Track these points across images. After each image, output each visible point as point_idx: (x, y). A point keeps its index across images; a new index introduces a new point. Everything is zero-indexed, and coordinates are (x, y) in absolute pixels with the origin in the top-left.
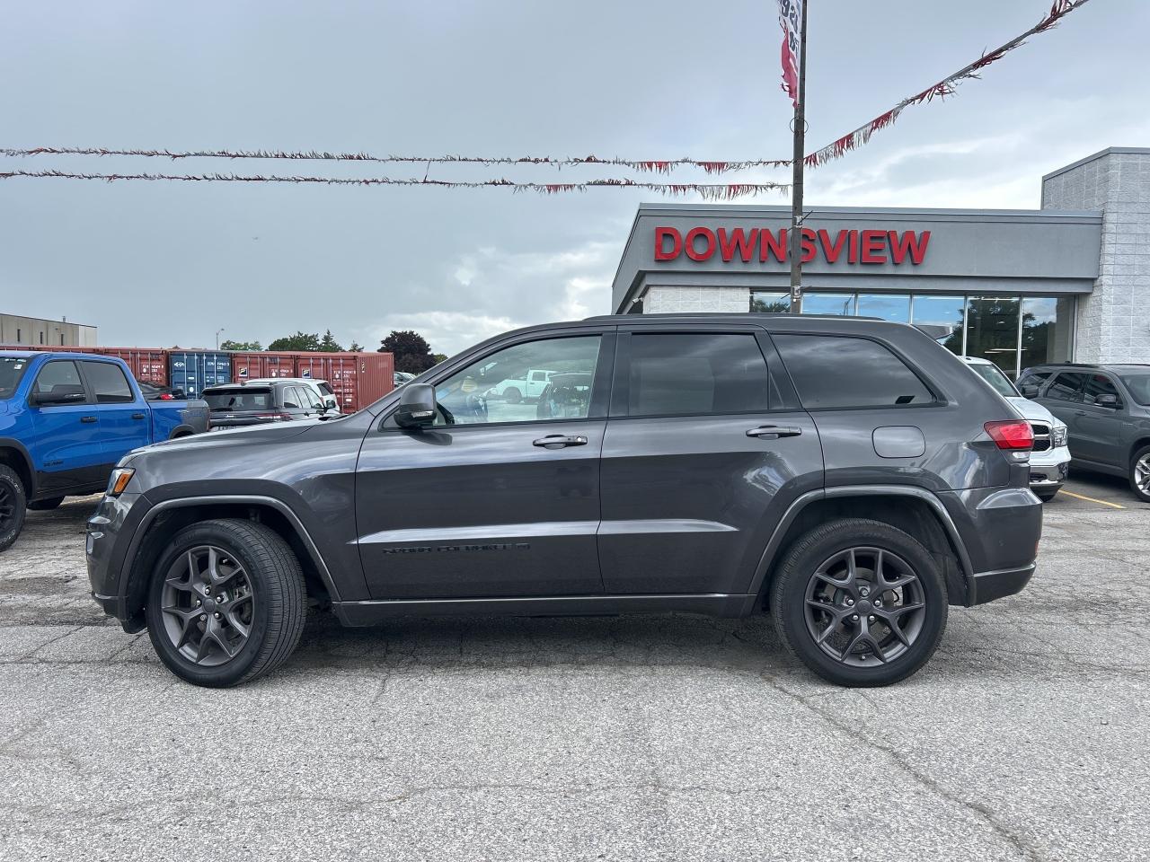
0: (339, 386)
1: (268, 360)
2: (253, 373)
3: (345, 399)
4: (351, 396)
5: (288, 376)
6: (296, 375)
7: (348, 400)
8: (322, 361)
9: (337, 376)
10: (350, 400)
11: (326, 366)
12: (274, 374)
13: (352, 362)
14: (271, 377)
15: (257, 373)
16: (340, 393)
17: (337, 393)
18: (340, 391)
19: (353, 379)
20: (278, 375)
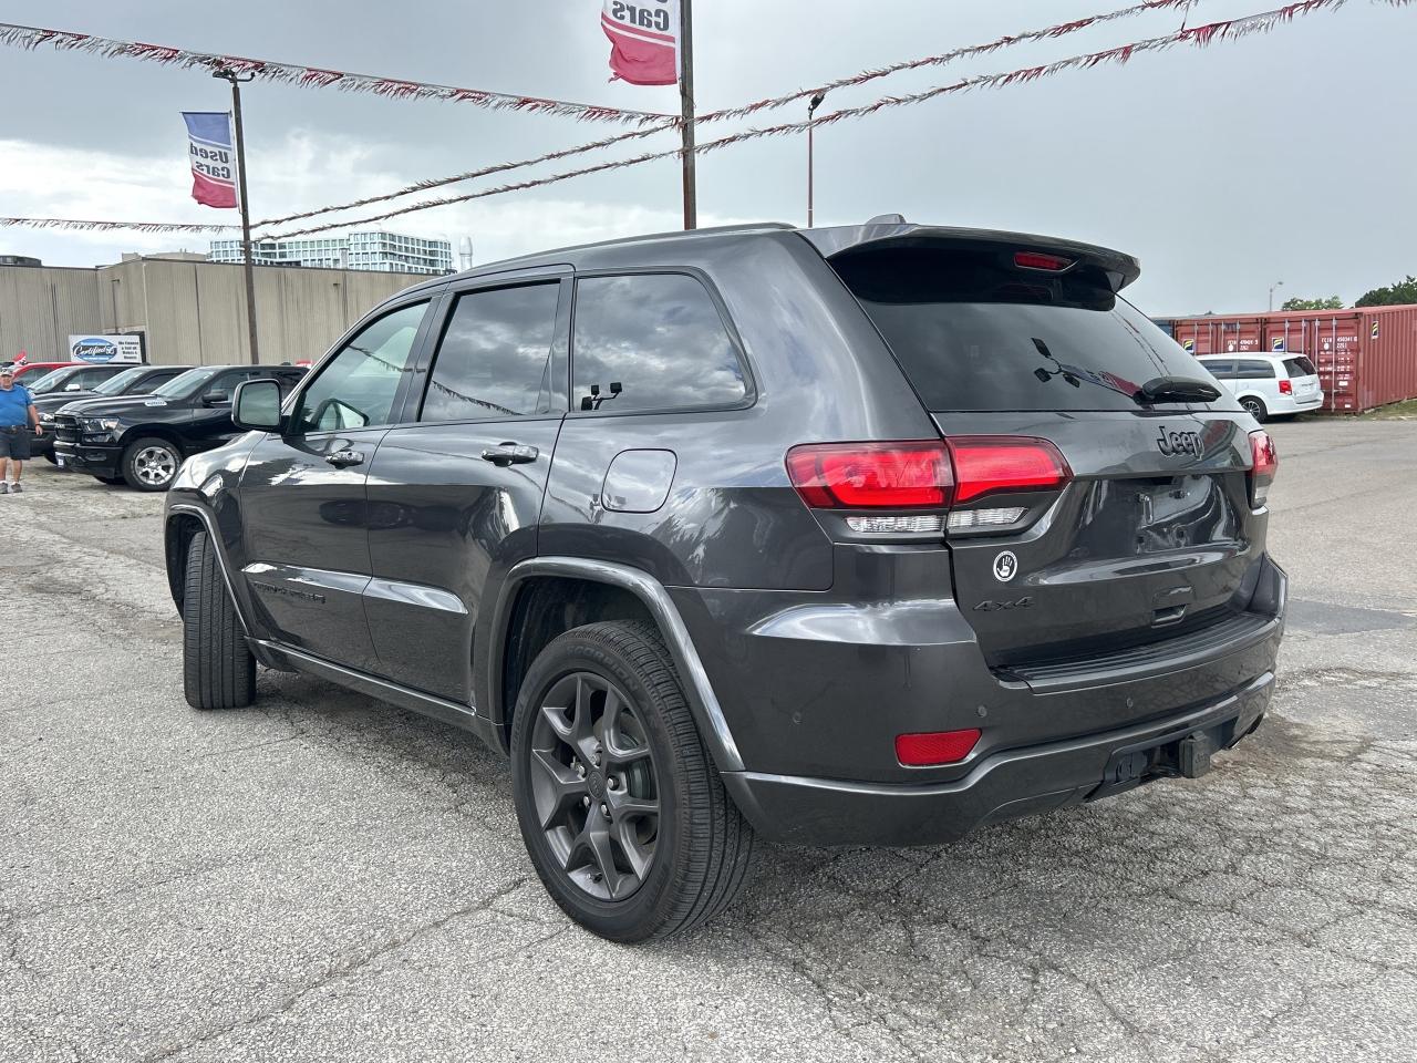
0: (1329, 362)
1: (1223, 327)
2: (1202, 347)
3: (1337, 382)
4: (1347, 377)
5: (1251, 349)
6: (1263, 347)
7: (1341, 384)
8: (1303, 324)
9: (1326, 347)
10: (1345, 384)
11: (1310, 332)
12: (1231, 348)
13: (1352, 323)
14: (1226, 351)
15: (1208, 347)
16: (1330, 373)
17: (1320, 374)
18: (1329, 369)
19: (1351, 350)
20: (1237, 349)
